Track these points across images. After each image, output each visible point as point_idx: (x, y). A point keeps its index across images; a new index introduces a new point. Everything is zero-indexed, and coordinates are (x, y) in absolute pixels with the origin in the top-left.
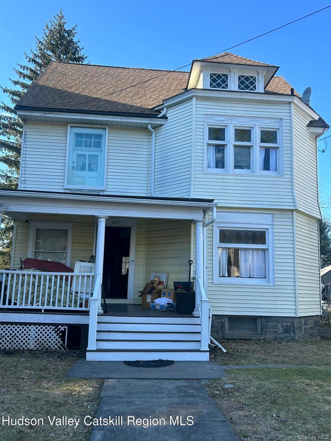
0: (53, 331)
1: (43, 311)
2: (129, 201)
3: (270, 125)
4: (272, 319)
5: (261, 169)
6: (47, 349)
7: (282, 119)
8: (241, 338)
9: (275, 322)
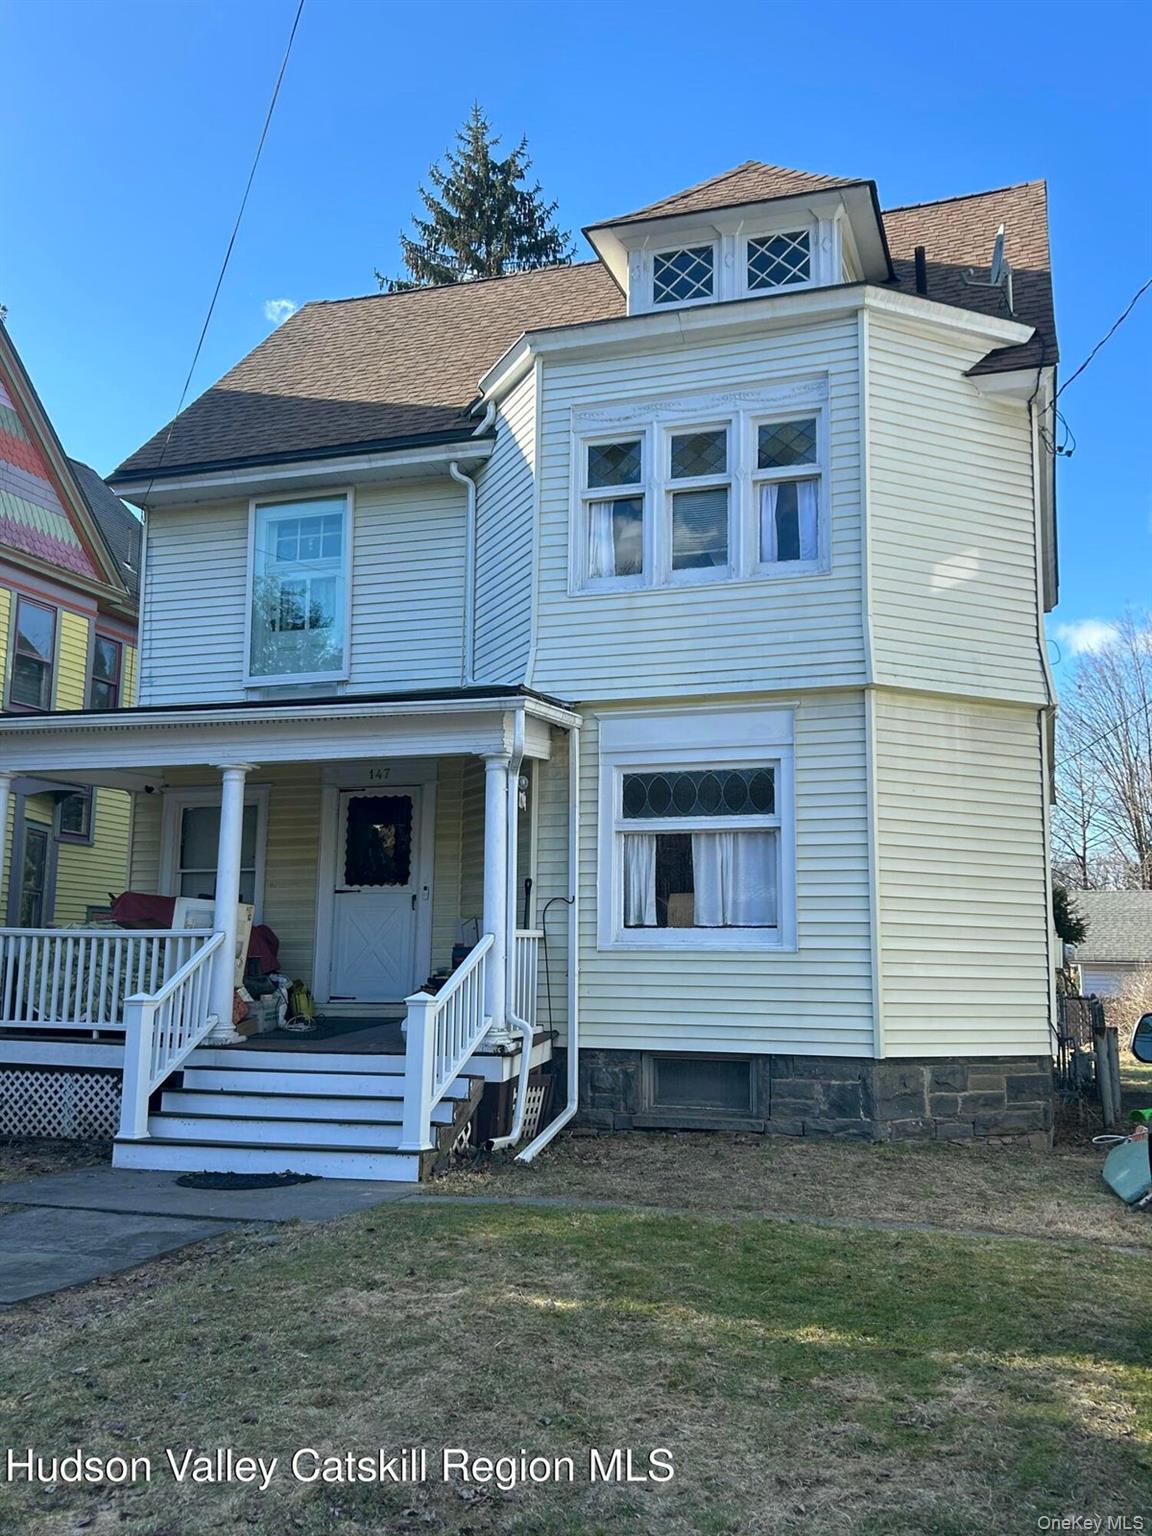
1: (95, 1036)
3: (787, 404)
4: (791, 1066)
5: (770, 557)
7: (826, 375)
9: (801, 1076)
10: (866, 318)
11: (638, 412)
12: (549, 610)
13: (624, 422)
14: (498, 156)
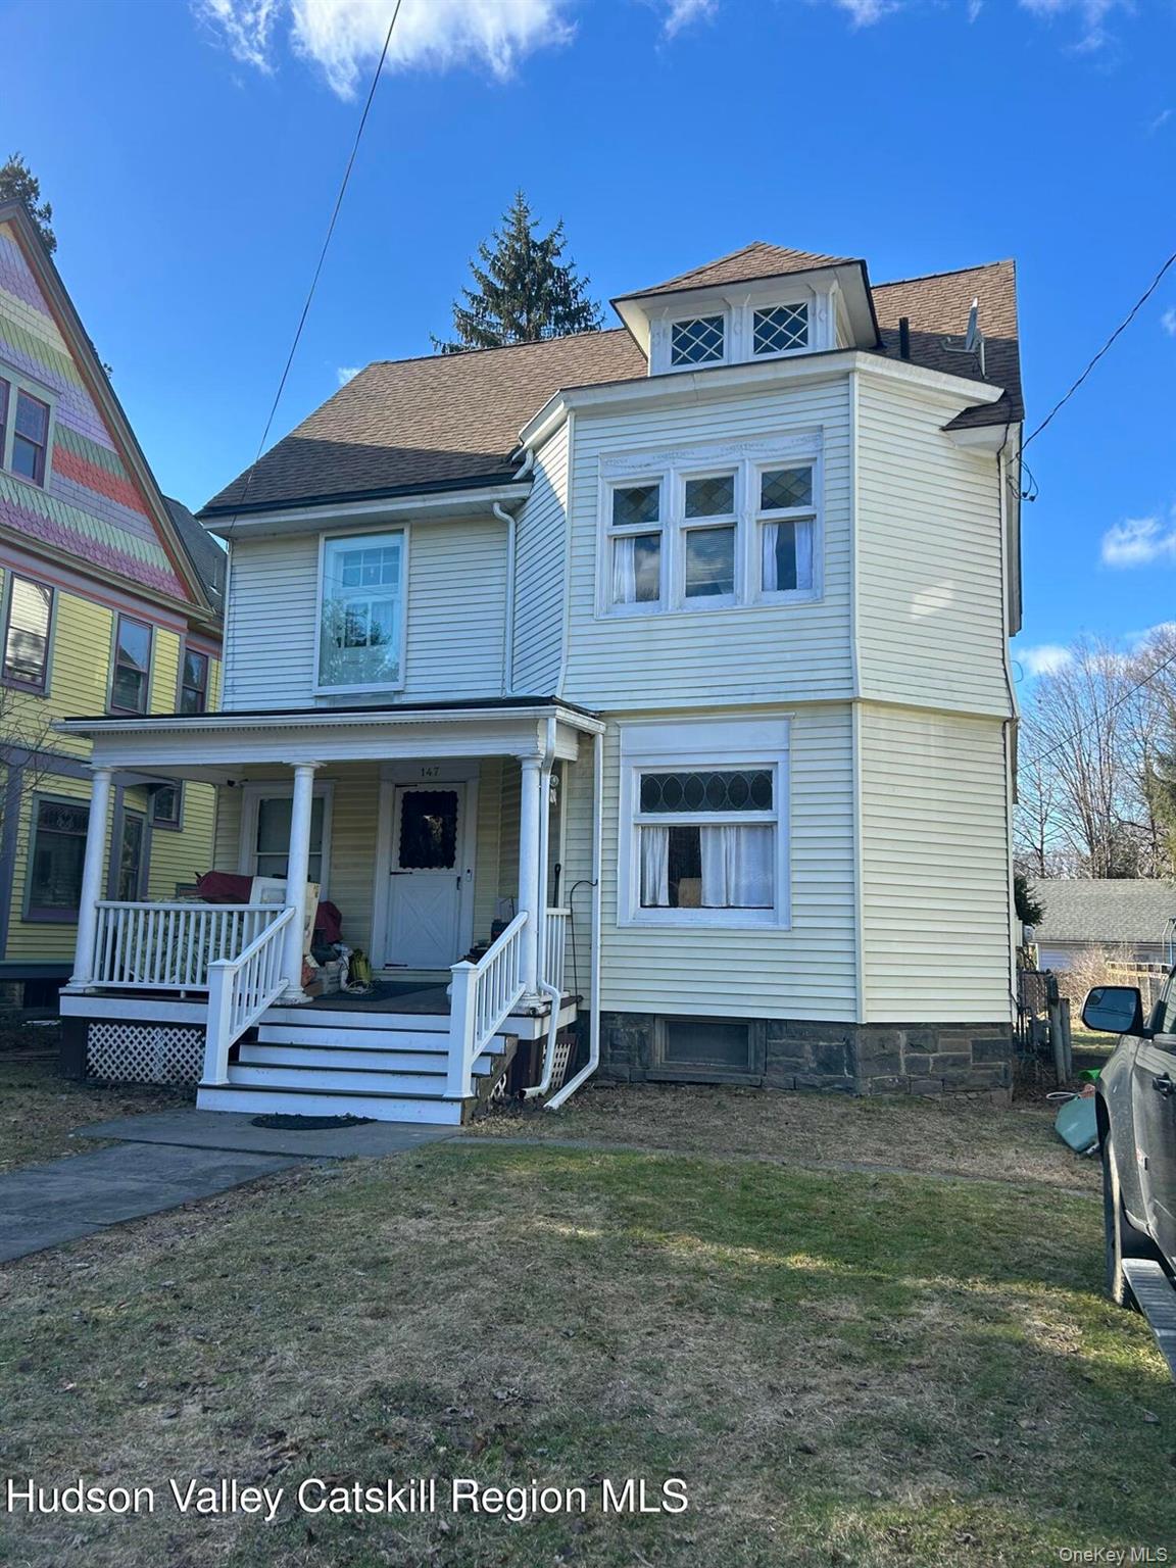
1: (183, 995)
3: (787, 454)
4: (784, 1028)
7: (821, 428)
8: (695, 1080)
9: (793, 1037)
10: (856, 379)
11: (657, 460)
12: (579, 631)
13: (645, 469)
14: (538, 236)
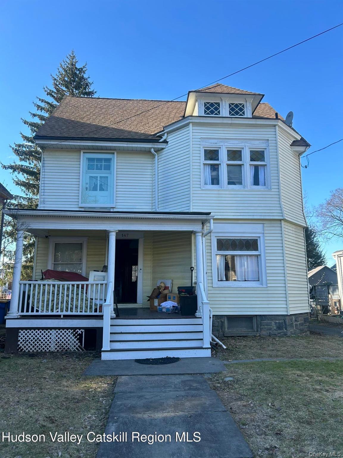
0: (71, 334)
1: (62, 317)
2: (136, 216)
3: (258, 146)
4: (266, 317)
5: (252, 184)
6: (66, 350)
7: (268, 140)
8: (239, 335)
9: (268, 320)
10: (277, 127)
11: (219, 142)
12: (195, 192)
